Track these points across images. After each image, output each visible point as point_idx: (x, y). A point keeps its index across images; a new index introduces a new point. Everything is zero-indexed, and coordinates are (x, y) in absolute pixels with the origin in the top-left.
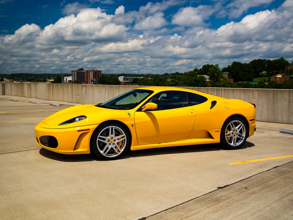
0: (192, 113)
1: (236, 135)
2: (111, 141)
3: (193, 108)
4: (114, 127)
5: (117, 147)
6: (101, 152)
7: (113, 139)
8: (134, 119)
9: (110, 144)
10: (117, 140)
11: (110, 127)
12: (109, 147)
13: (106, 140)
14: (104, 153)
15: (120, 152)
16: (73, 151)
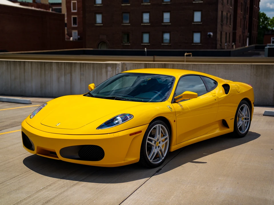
0: (215, 100)
2: (157, 143)
3: (214, 95)
4: (160, 125)
5: (161, 150)
6: (149, 158)
7: (159, 141)
8: (175, 113)
9: (156, 148)
10: (161, 142)
11: (158, 125)
12: (155, 151)
13: (153, 142)
14: (151, 159)
15: (163, 156)
16: (123, 162)
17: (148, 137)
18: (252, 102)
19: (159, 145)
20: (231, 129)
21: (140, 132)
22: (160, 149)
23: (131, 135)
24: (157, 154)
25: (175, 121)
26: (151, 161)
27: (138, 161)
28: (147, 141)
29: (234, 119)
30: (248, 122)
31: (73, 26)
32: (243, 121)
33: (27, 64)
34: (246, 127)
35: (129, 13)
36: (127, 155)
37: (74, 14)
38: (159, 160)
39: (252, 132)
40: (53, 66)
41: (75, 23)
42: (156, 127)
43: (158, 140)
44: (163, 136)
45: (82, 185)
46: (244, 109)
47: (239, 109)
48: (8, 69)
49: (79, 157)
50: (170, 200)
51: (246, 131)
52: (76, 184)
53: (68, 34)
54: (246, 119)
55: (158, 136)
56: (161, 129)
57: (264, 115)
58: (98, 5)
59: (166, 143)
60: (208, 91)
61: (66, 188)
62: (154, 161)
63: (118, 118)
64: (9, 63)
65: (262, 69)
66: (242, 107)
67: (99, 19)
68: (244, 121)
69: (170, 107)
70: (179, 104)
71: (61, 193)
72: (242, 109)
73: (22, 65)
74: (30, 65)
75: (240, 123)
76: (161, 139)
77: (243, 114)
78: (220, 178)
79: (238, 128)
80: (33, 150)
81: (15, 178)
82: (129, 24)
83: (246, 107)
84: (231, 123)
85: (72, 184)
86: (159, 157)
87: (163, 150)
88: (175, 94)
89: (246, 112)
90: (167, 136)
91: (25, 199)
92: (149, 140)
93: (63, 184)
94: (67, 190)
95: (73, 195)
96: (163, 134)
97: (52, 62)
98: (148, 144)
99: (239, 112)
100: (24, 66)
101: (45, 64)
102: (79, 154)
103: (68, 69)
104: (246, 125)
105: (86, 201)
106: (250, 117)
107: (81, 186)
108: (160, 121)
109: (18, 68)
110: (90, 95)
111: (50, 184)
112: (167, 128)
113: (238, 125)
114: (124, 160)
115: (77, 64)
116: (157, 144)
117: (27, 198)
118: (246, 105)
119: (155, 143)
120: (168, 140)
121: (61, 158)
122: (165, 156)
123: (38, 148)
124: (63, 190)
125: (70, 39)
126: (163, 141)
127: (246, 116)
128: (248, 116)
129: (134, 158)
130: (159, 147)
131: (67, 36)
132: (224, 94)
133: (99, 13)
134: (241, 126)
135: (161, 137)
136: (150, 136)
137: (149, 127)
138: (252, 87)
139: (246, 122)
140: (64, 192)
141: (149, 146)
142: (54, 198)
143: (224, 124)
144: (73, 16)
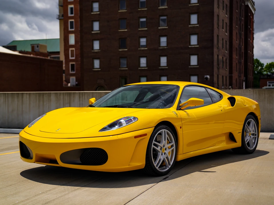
0: (222, 111)
1: (251, 136)
3: (219, 106)
4: (166, 130)
5: (167, 158)
6: (155, 165)
7: (165, 148)
8: (181, 119)
9: (162, 154)
10: (167, 149)
11: (163, 130)
12: (161, 157)
13: (159, 148)
14: (157, 166)
15: (169, 164)
16: (128, 167)
17: (154, 142)
18: (259, 118)
19: (165, 151)
20: (239, 144)
21: (145, 135)
22: (166, 156)
23: (136, 137)
24: (163, 161)
25: (181, 128)
26: (157, 168)
27: (143, 167)
28: (153, 146)
29: (241, 134)
30: (255, 138)
31: (71, 72)
32: (250, 137)
33: (25, 96)
34: (254, 143)
35: (126, 57)
36: (132, 160)
37: (72, 61)
38: (166, 168)
39: (260, 150)
40: (52, 97)
41: (73, 69)
42: (162, 132)
43: (164, 146)
44: (169, 143)
45: (85, 190)
46: (251, 124)
47: (246, 124)
48: (5, 101)
49: (81, 162)
50: (181, 199)
51: (254, 147)
52: (78, 189)
53: (66, 81)
54: (253, 134)
55: (164, 142)
56: (167, 136)
57: (270, 139)
58: (96, 51)
59: (173, 151)
60: (213, 102)
61: (67, 192)
62: (160, 169)
63: (122, 121)
64: (7, 95)
65: (265, 94)
66: (248, 122)
67: (97, 64)
68: (252, 136)
69: (175, 113)
70: (185, 111)
71: (62, 196)
72: (249, 124)
73: (20, 96)
74: (28, 96)
75: (248, 138)
76: (167, 146)
77: (251, 129)
78: (232, 183)
79: (246, 143)
80: (31, 158)
81: (11, 186)
82: (127, 69)
83: (253, 122)
84: (238, 137)
85: (73, 189)
86: (165, 166)
87: (169, 158)
88: (180, 102)
89: (253, 128)
90: (174, 143)
91: (22, 201)
92: (155, 145)
93: (63, 189)
94: (68, 193)
95: (75, 197)
96: (169, 141)
97: (51, 93)
98: (154, 149)
99: (246, 126)
100: (22, 97)
101: (43, 96)
102: (80, 159)
103: (67, 99)
104: (253, 141)
105: (89, 201)
106: (257, 133)
107: (83, 190)
108: (165, 126)
109: (16, 100)
110: (91, 106)
111: (49, 189)
112: (173, 134)
113: (246, 140)
114: (129, 165)
115: (76, 94)
116: (163, 150)
117: (25, 200)
118: (253, 120)
119: (161, 149)
120: (174, 147)
121: (61, 164)
122: (171, 164)
123: (36, 155)
124: (63, 194)
125: (68, 85)
126: (169, 148)
127: (253, 131)
128: (255, 132)
129: (140, 163)
130: (165, 153)
131: (64, 83)
132: (230, 106)
133: (97, 58)
134: (248, 142)
135: (167, 143)
136: (156, 141)
137: (155, 132)
138: (257, 103)
139: (253, 138)
140: (65, 195)
141: (155, 153)
142: (54, 200)
143: (231, 137)
144: (71, 63)
